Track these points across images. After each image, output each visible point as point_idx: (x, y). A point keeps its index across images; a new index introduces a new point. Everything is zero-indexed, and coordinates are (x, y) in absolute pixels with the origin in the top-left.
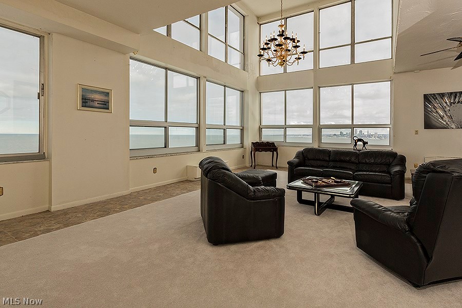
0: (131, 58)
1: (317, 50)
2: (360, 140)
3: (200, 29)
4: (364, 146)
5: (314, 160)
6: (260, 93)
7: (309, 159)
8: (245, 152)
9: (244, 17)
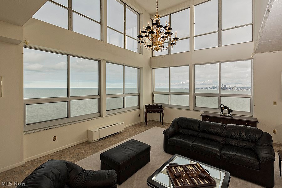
0: (25, 46)
1: (192, 37)
2: (226, 107)
3: (101, 23)
4: (229, 112)
5: (186, 128)
6: (153, 69)
7: (182, 128)
8: (140, 112)
9: (140, 14)
